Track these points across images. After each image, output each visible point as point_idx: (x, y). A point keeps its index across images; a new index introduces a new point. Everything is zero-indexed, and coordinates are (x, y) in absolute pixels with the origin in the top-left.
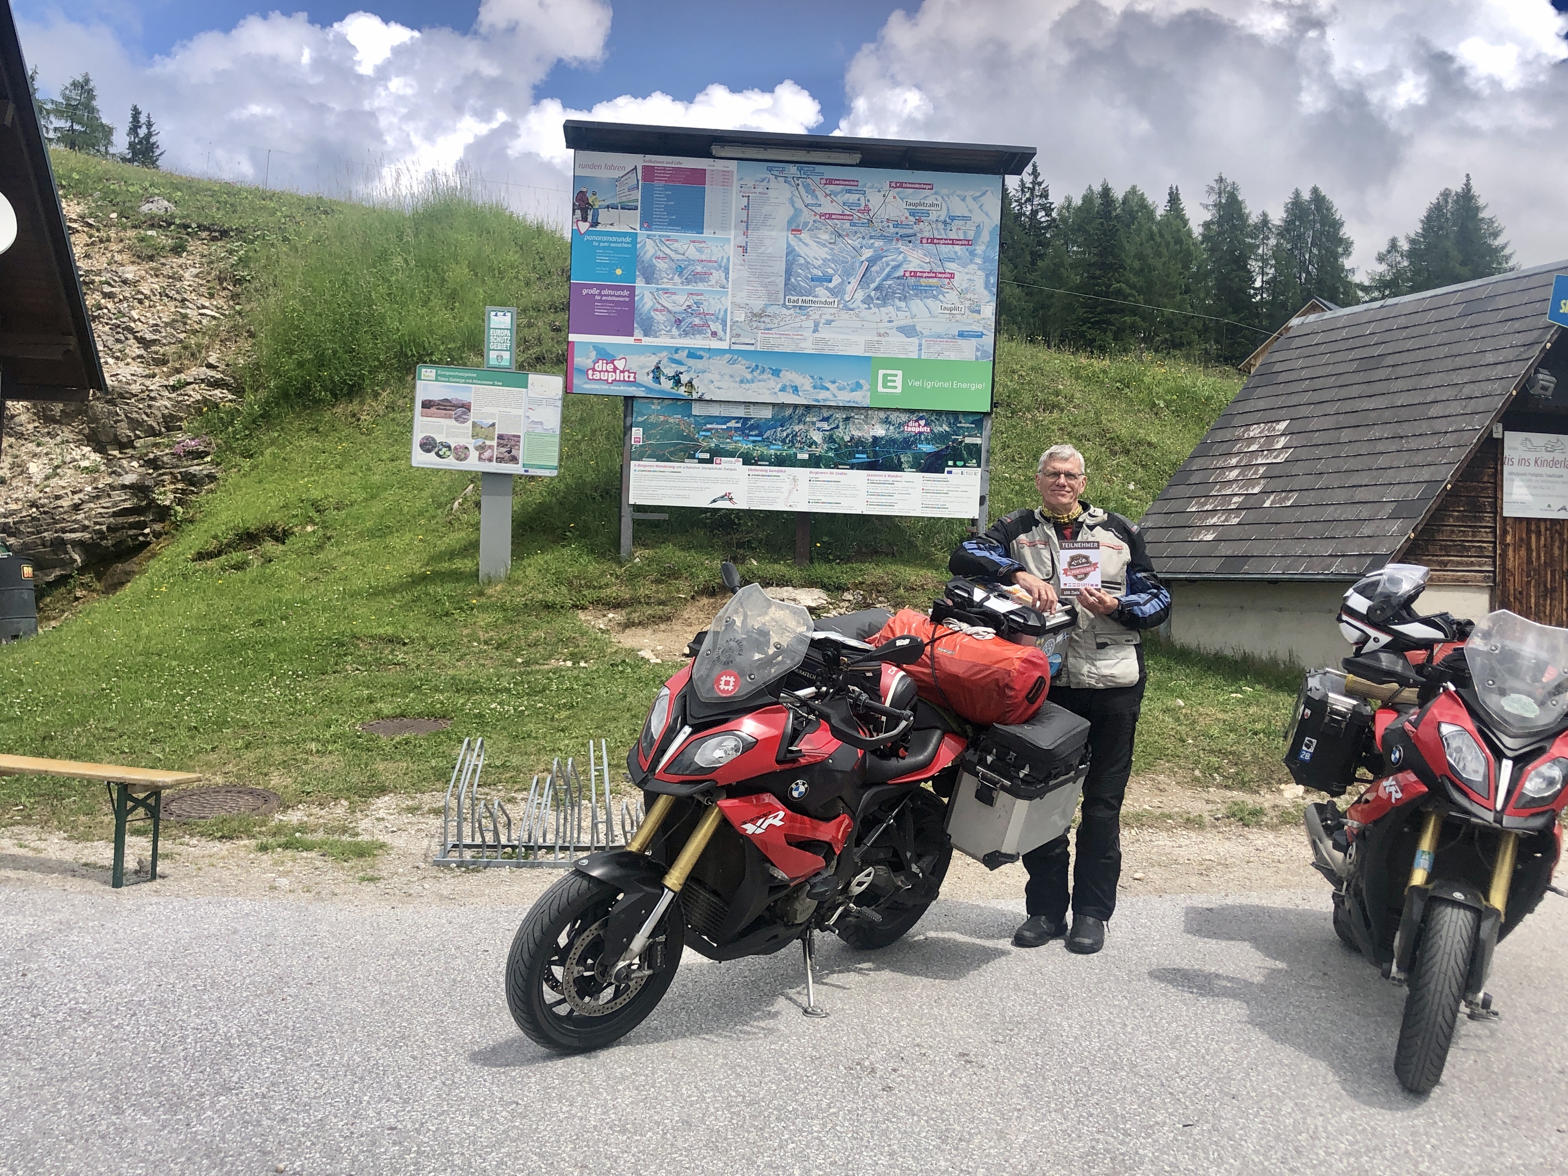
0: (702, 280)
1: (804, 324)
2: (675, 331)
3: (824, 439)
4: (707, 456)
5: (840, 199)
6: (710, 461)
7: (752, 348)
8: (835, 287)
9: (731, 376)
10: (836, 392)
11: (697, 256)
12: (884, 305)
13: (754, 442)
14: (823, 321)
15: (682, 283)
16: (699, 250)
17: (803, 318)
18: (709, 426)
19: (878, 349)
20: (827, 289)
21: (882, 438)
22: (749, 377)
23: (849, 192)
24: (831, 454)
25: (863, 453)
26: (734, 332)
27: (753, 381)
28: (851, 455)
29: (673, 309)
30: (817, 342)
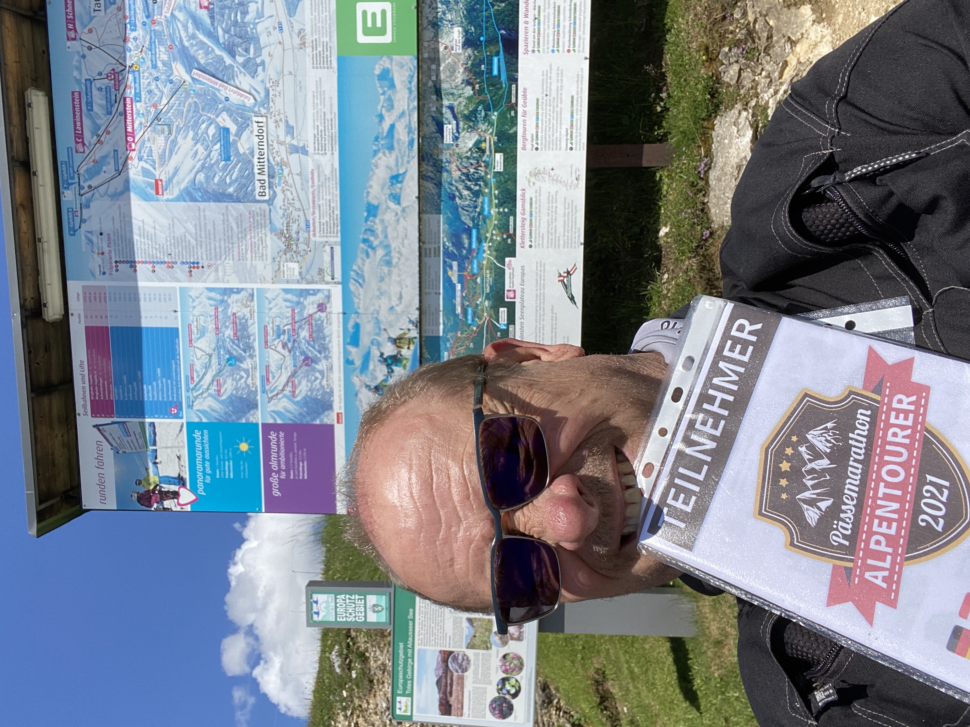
0: (245, 327)
1: (296, 169)
2: (322, 365)
3: (472, 129)
4: (503, 312)
5: (103, 121)
6: (511, 307)
7: (338, 250)
8: (235, 121)
9: (382, 279)
10: (396, 112)
11: (211, 335)
12: (256, 39)
13: (479, 241)
14: (288, 139)
15: (252, 356)
16: (202, 332)
17: (286, 171)
18: (459, 310)
19: (326, 46)
20: (239, 134)
21: (466, 32)
22: (380, 252)
23: (90, 104)
24: (494, 116)
25: (490, 64)
26: (317, 278)
27: (387, 247)
28: (494, 82)
29: (291, 369)
30: (321, 149)
